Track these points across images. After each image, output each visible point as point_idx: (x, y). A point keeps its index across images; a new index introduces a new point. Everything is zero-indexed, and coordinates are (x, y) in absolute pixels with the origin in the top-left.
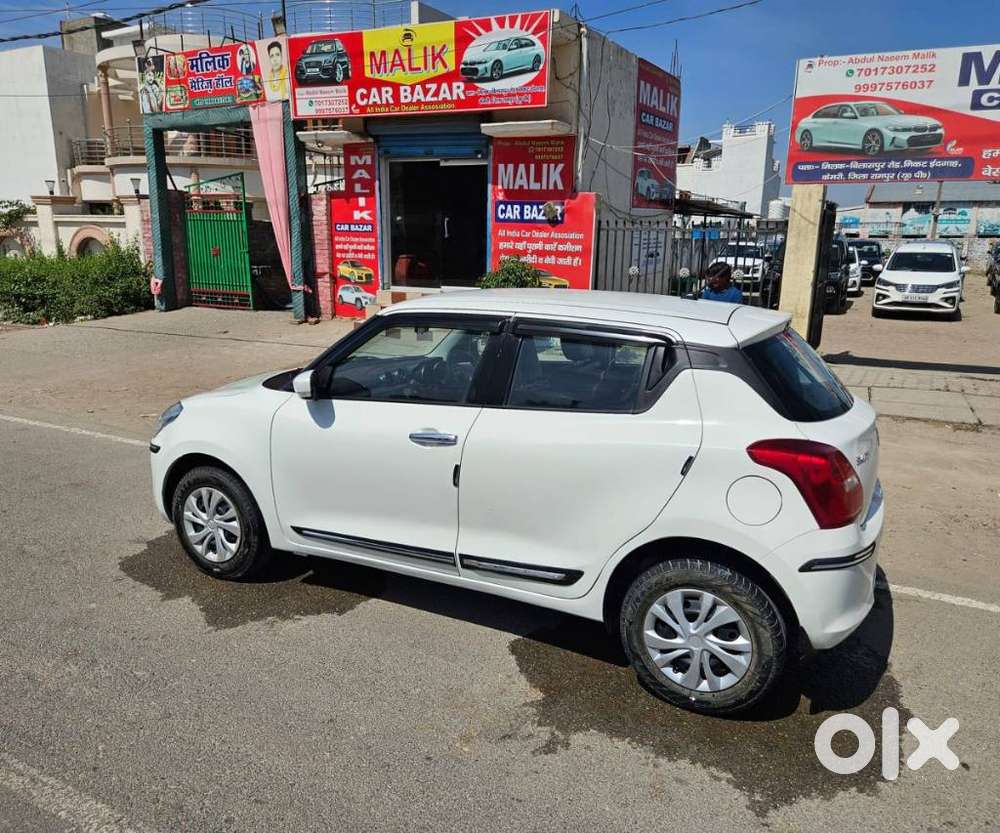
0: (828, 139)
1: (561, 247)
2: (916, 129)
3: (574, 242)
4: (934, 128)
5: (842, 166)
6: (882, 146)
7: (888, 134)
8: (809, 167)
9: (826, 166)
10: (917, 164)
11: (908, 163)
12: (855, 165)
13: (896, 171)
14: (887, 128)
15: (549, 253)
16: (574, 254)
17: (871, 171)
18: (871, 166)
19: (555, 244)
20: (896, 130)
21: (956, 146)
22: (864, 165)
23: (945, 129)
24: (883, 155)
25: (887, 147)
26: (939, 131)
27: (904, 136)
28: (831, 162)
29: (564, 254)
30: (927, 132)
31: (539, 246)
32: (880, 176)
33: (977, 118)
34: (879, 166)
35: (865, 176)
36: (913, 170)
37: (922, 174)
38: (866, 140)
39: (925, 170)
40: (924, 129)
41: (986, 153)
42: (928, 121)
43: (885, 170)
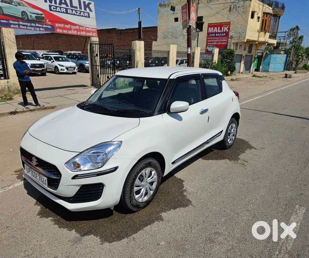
0: (9, 11)
2: (37, 14)
4: (41, 15)
5: (17, 23)
6: (28, 18)
7: (29, 14)
8: (5, 21)
9: (11, 22)
10: (40, 26)
11: (37, 25)
12: (21, 23)
13: (34, 27)
14: (28, 11)
17: (27, 26)
18: (26, 24)
20: (31, 13)
21: (48, 21)
22: (25, 24)
23: (45, 15)
24: (28, 21)
25: (30, 18)
26: (43, 16)
27: (34, 16)
28: (13, 21)
30: (40, 16)
32: (30, 28)
33: (53, 14)
34: (29, 24)
35: (26, 27)
36: (39, 27)
37: (41, 29)
38: (22, 15)
39: (43, 28)
40: (38, 14)
41: (57, 25)
42: (40, 12)
43: (31, 26)
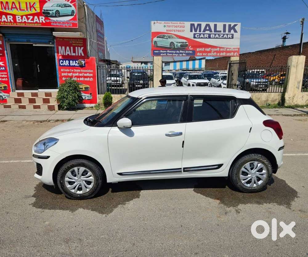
0: (161, 44)
1: (85, 75)
2: (182, 43)
3: (90, 73)
4: (186, 43)
5: (165, 52)
6: (174, 47)
7: (176, 44)
8: (157, 52)
9: (161, 51)
10: (183, 52)
11: (181, 52)
12: (168, 51)
13: (178, 53)
14: (175, 42)
15: (81, 77)
16: (90, 77)
17: (172, 53)
18: (172, 52)
19: (83, 74)
20: (177, 43)
21: (191, 48)
22: (171, 52)
23: (189, 43)
24: (175, 49)
25: (176, 47)
26: (187, 43)
27: (179, 44)
28: (163, 51)
29: (87, 77)
30: (184, 44)
31: (77, 74)
32: (175, 55)
33: (195, 41)
34: (175, 52)
35: (171, 54)
36: (182, 53)
37: (184, 54)
38: (170, 45)
39: (185, 53)
40: (183, 43)
41: (198, 49)
42: (185, 41)
43: (176, 53)
